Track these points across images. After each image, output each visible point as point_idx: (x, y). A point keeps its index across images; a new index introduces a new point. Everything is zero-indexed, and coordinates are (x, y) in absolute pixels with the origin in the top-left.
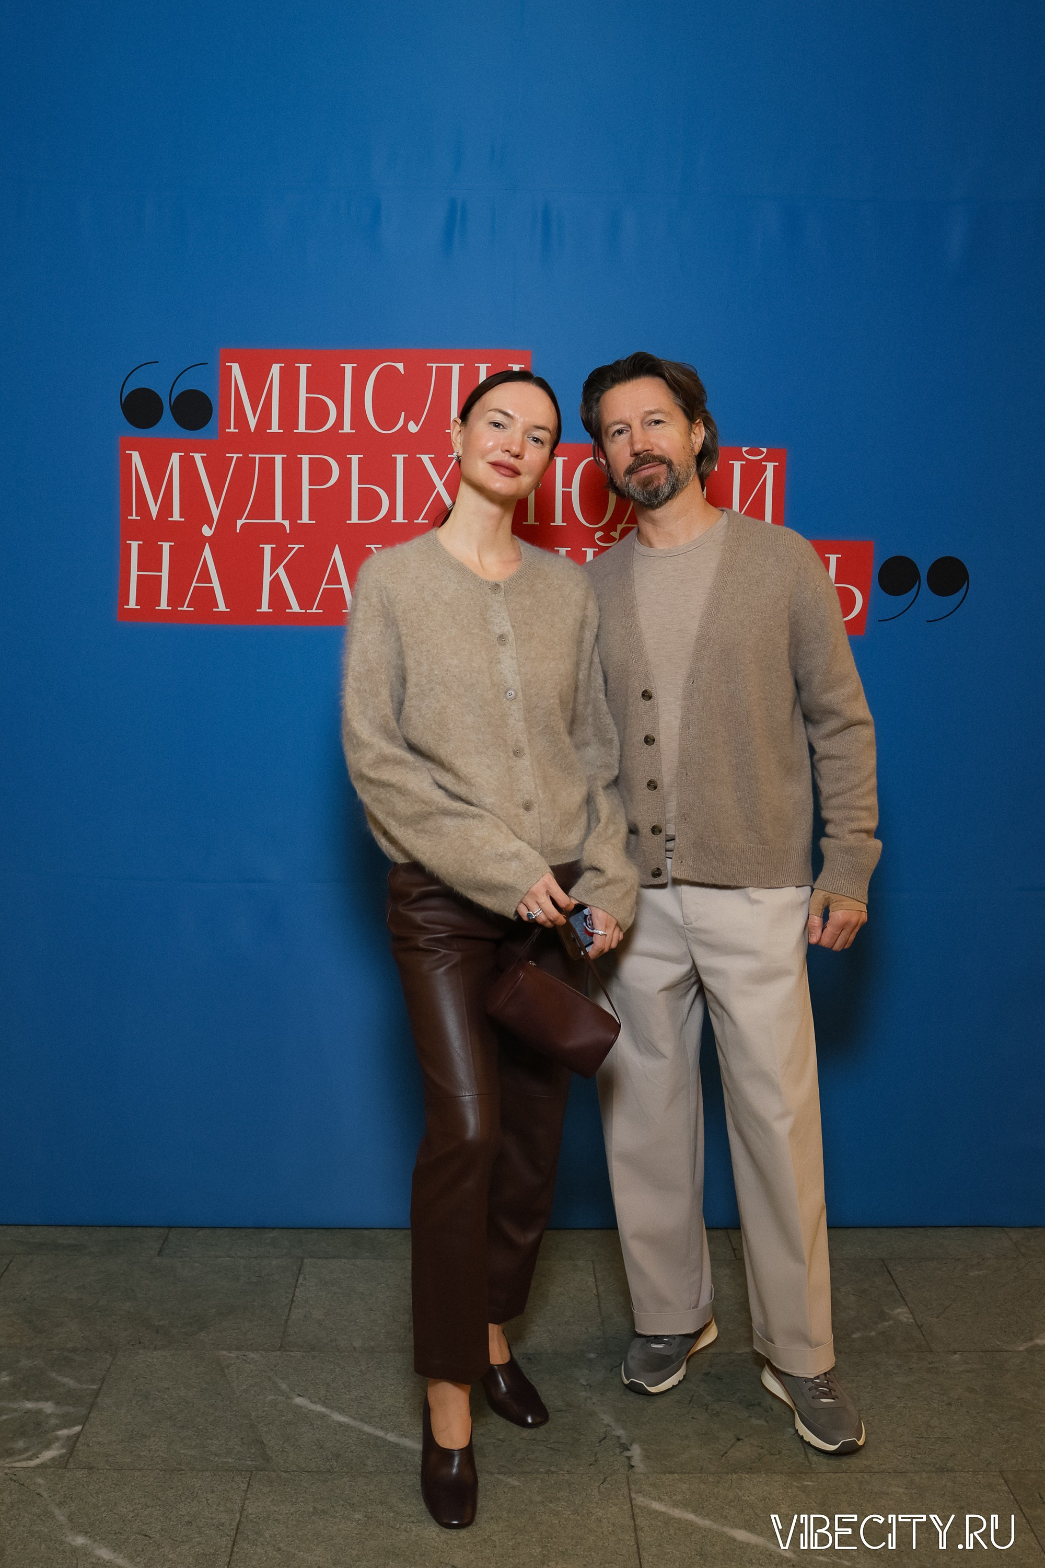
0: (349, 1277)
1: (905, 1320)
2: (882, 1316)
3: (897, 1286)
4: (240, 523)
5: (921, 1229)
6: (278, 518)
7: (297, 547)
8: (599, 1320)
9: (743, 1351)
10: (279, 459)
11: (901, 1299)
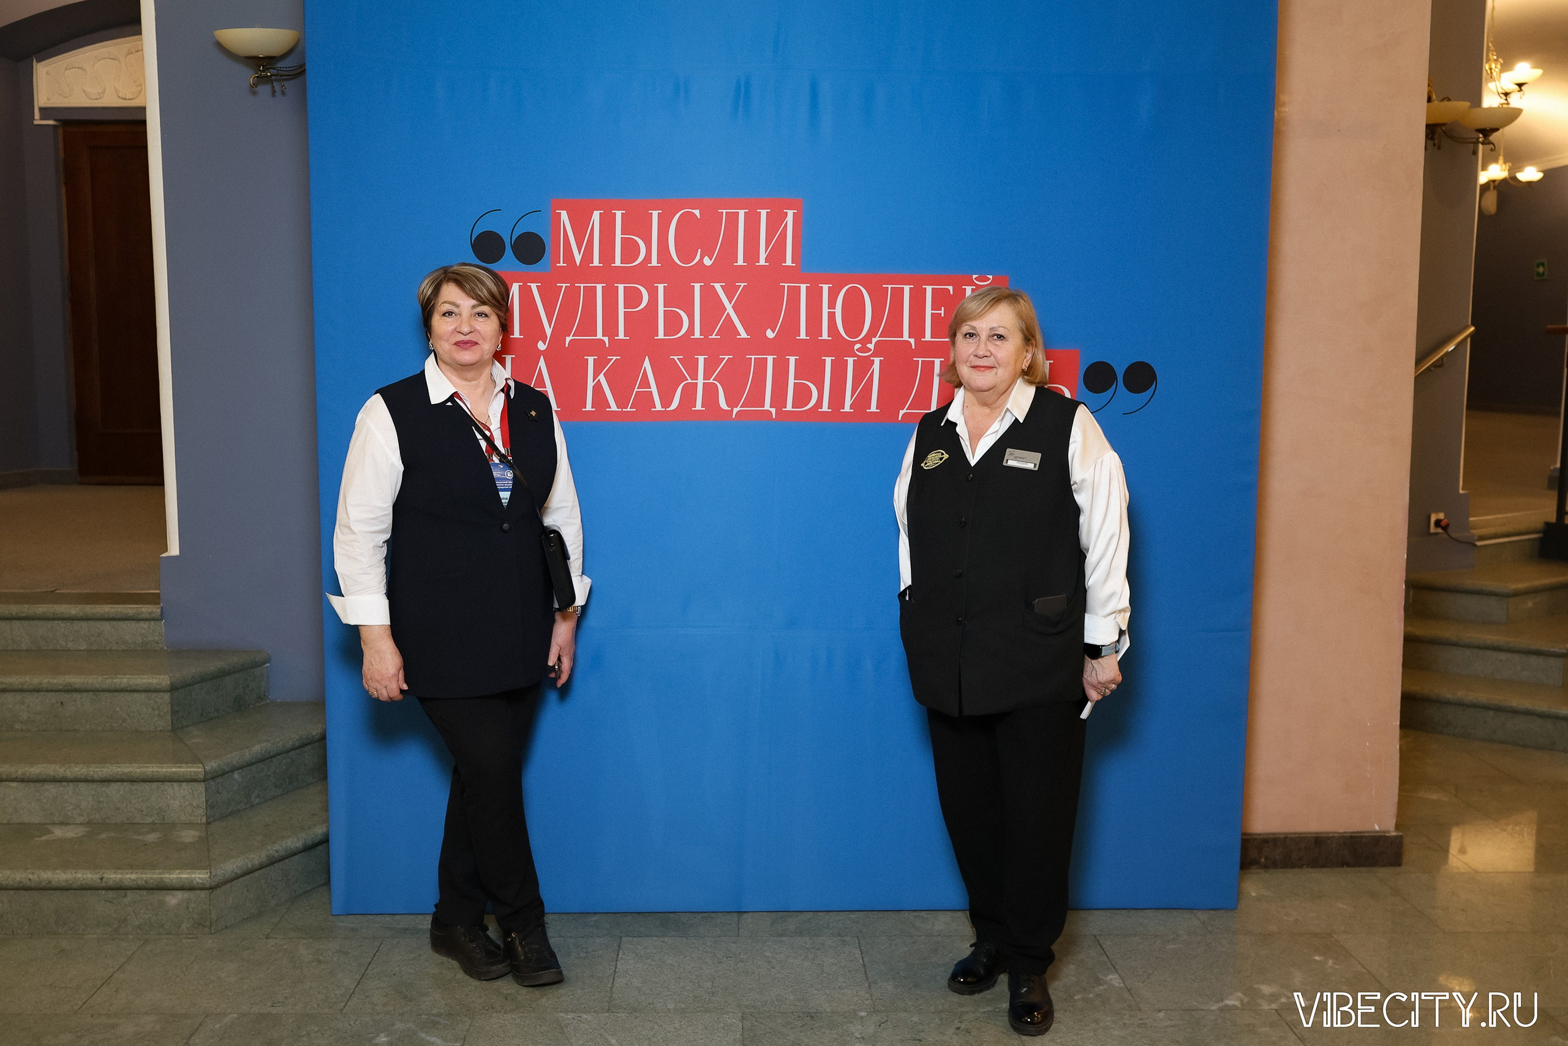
0: (659, 952)
1: (1117, 984)
2: (1098, 982)
3: (1107, 956)
4: (568, 339)
5: (1125, 911)
6: (599, 335)
7: (615, 358)
8: (867, 985)
9: (987, 1010)
10: (599, 287)
11: (1113, 968)
